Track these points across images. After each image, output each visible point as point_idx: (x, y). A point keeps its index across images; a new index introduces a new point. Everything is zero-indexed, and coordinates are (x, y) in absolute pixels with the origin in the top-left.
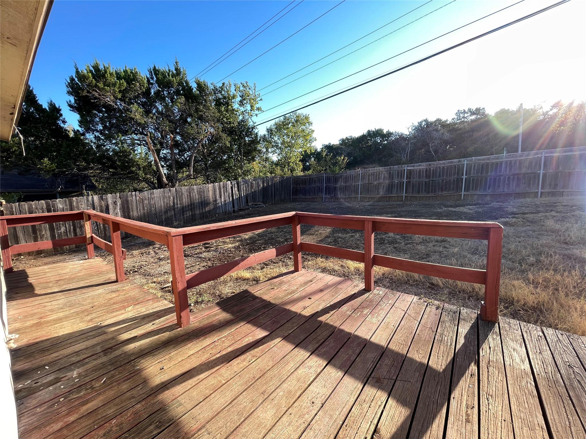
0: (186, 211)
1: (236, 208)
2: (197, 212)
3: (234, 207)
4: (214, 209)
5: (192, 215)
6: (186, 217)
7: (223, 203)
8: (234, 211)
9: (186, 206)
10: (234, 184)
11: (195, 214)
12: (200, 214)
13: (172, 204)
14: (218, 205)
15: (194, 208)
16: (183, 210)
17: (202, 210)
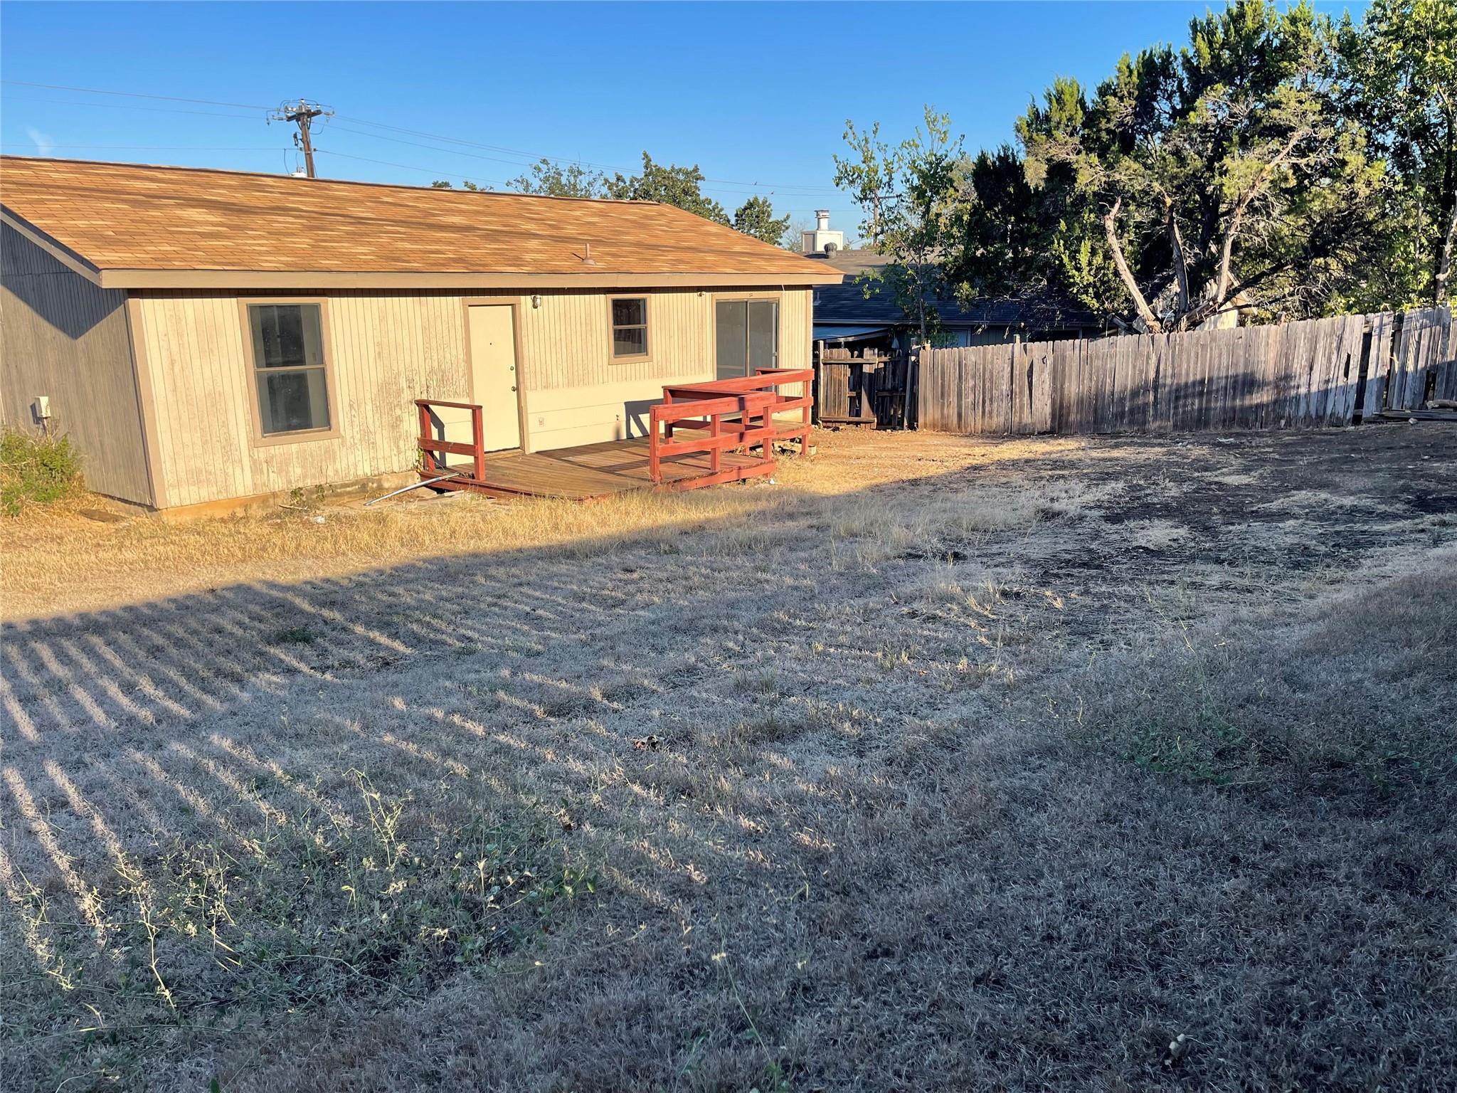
0: (1186, 397)
1: (1370, 409)
2: (1217, 404)
3: (1360, 404)
4: (1275, 402)
5: (1200, 410)
6: (1184, 412)
7: (1314, 389)
8: (1357, 420)
9: (1186, 384)
10: (1381, 326)
11: (1208, 409)
12: (1224, 409)
13: (1152, 375)
14: (1293, 393)
15: (1209, 392)
16: (1180, 393)
17: (1234, 398)
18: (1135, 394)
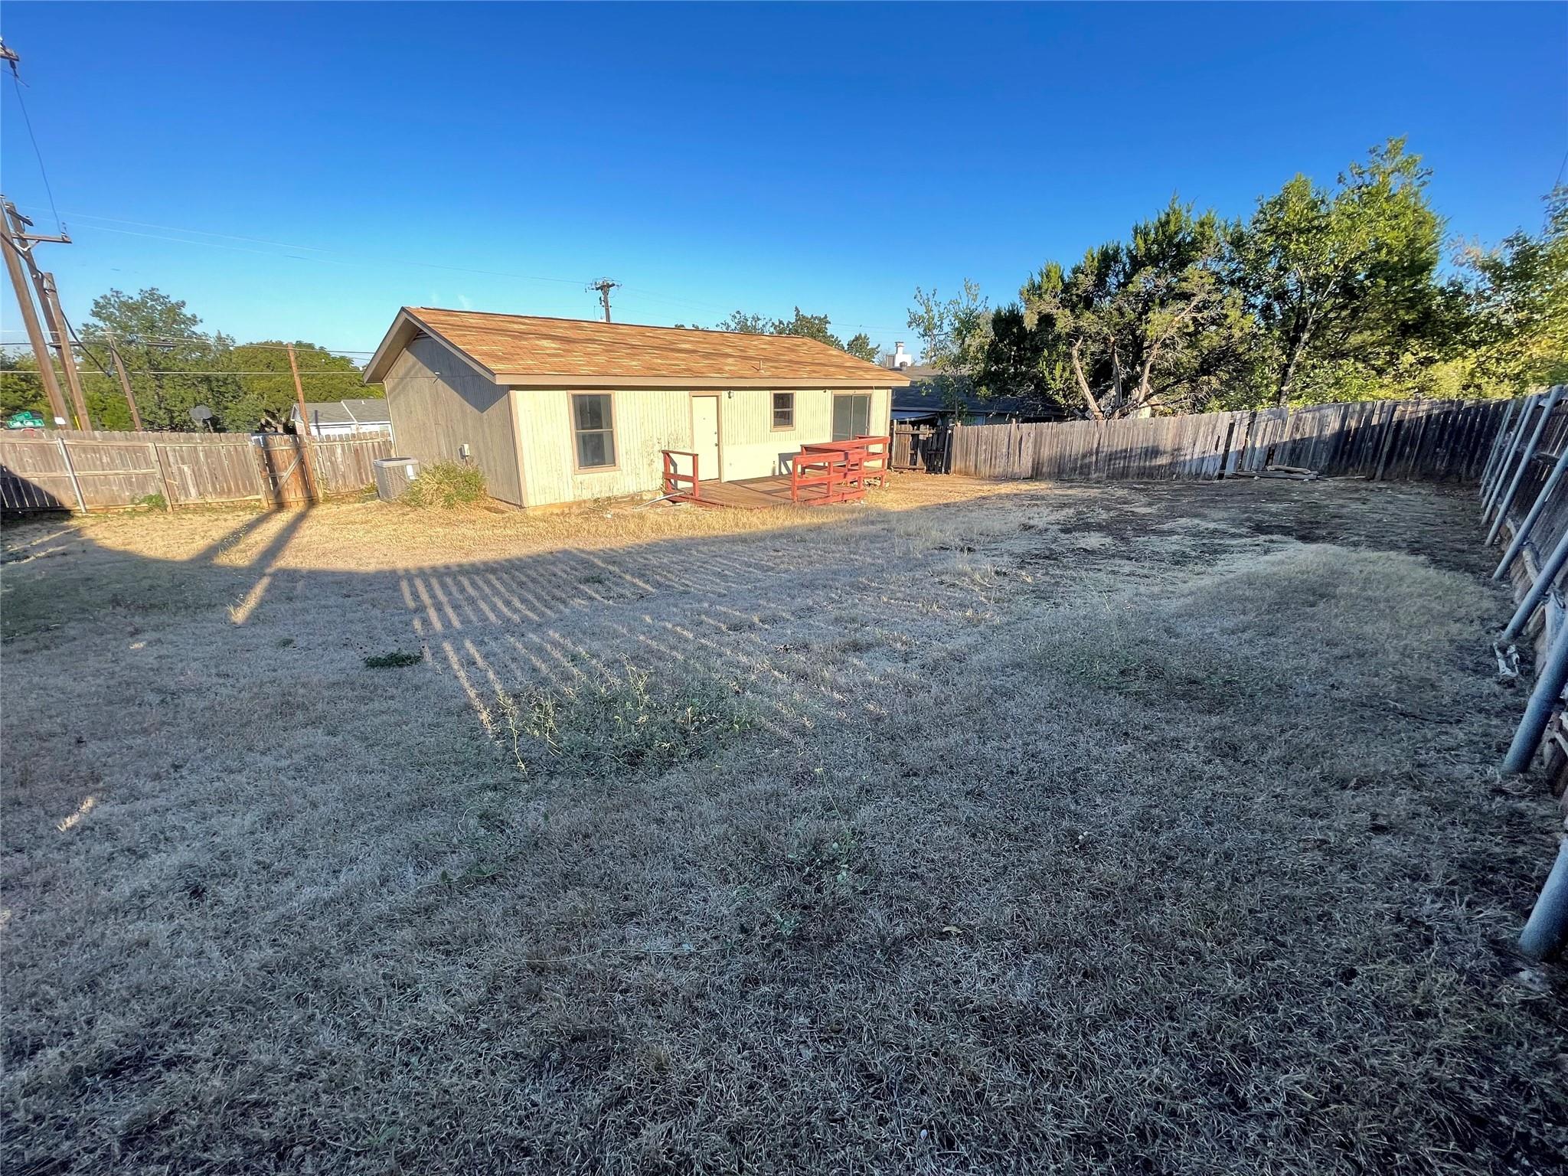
0: (1115, 459)
1: (1230, 470)
2: (1134, 464)
3: (1223, 467)
4: (1171, 464)
5: (1124, 467)
6: (1114, 468)
7: (1195, 457)
8: (1221, 476)
9: (1116, 451)
10: (1241, 419)
11: (1128, 467)
12: (1139, 467)
13: (1095, 445)
14: (1182, 458)
15: (1130, 457)
16: (1112, 457)
17: (1145, 461)
18: (1084, 456)
